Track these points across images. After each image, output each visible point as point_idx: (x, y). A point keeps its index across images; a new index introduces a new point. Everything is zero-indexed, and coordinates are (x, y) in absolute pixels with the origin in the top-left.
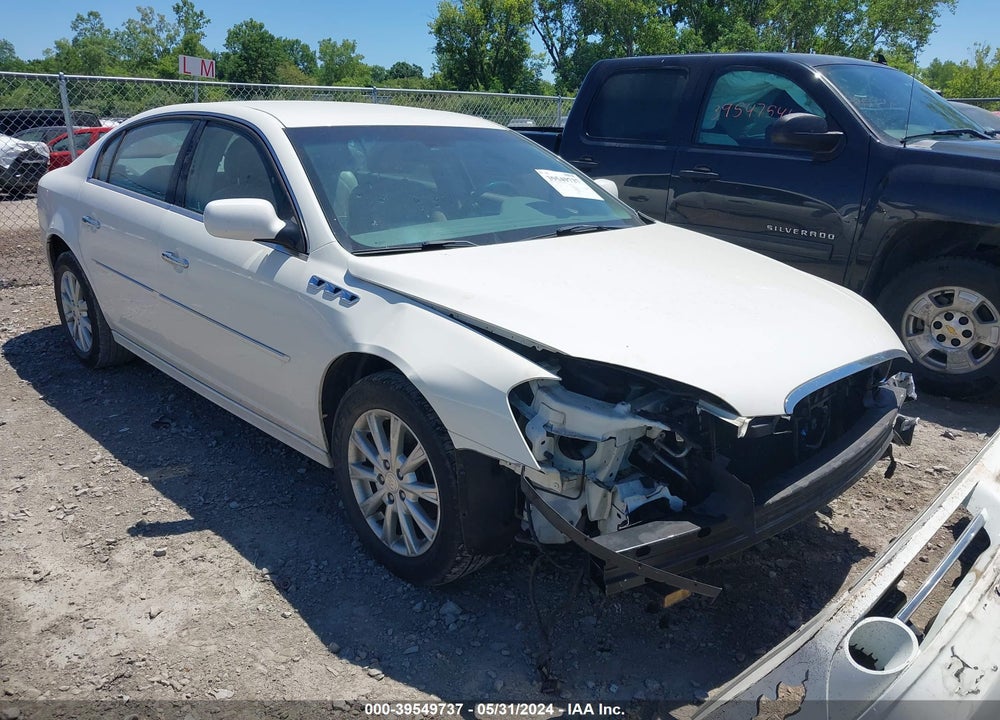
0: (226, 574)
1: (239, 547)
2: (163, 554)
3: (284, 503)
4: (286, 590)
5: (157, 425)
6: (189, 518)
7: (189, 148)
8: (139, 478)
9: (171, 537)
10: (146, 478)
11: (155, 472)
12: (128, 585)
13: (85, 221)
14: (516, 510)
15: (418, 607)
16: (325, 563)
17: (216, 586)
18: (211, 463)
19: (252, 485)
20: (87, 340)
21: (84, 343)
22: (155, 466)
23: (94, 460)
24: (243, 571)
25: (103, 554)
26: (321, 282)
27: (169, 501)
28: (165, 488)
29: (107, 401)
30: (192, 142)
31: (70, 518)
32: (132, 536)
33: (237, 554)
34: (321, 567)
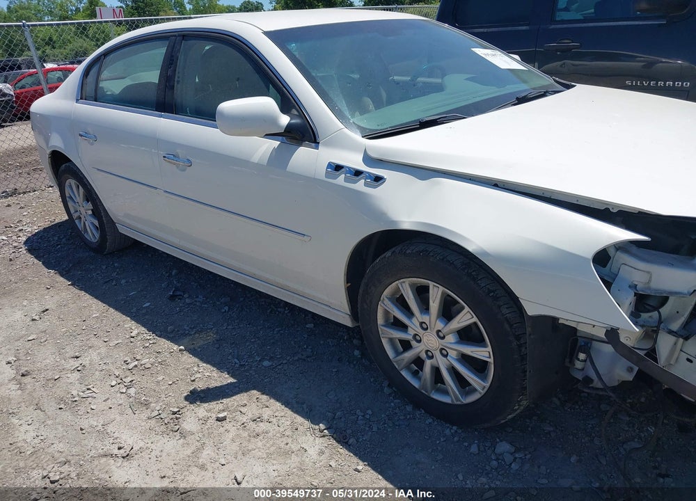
0: (287, 433)
1: (287, 404)
2: (224, 419)
3: (307, 357)
4: (347, 443)
5: (172, 298)
6: (232, 380)
7: (170, 63)
8: (175, 347)
9: (225, 401)
10: (182, 347)
11: (186, 340)
12: (205, 453)
13: (81, 135)
14: (567, 360)
15: (474, 449)
16: (369, 412)
17: (282, 445)
18: (230, 327)
19: (273, 343)
20: (94, 232)
21: (92, 235)
22: (186, 335)
23: (133, 335)
24: (301, 428)
25: (172, 423)
26: (338, 168)
27: (209, 366)
28: (202, 354)
29: (123, 282)
30: (172, 56)
31: (132, 391)
32: (191, 403)
33: (289, 412)
34: (368, 417)
